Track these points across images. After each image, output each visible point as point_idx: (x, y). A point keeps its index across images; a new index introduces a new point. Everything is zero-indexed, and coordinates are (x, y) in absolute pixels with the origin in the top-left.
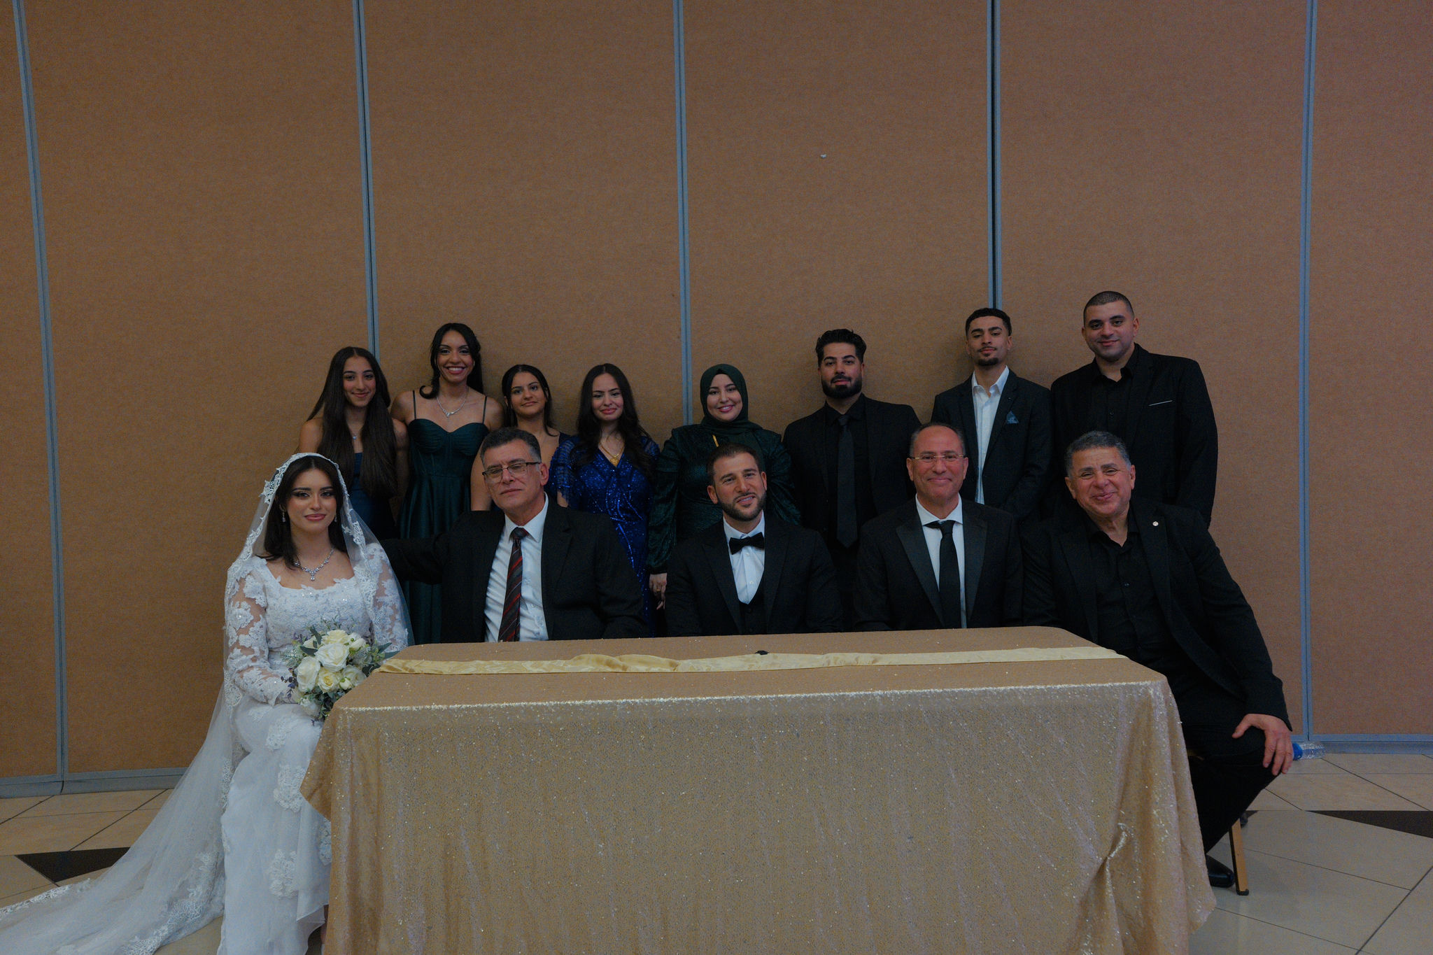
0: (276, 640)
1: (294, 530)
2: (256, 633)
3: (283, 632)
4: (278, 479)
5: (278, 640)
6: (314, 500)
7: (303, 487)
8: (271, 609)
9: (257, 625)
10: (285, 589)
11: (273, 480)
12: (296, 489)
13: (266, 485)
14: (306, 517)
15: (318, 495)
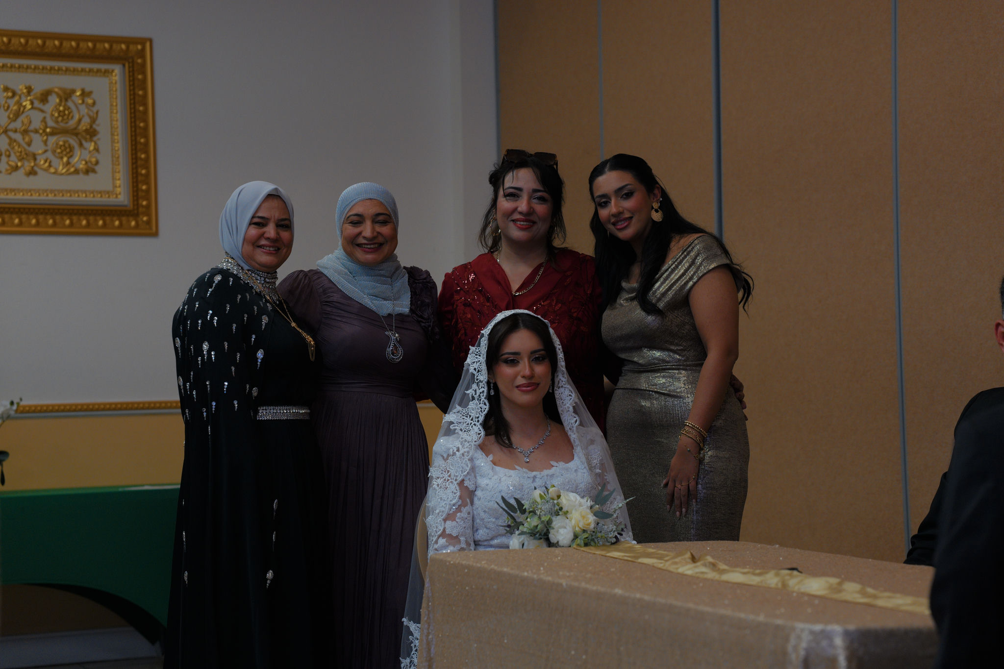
0: (487, 528)
1: (504, 403)
2: (462, 519)
3: (497, 518)
4: (484, 342)
5: (489, 529)
6: (524, 367)
7: (510, 351)
8: (482, 490)
9: (465, 510)
10: (498, 468)
11: (479, 345)
12: (502, 355)
13: (471, 352)
14: (517, 387)
15: (529, 363)
